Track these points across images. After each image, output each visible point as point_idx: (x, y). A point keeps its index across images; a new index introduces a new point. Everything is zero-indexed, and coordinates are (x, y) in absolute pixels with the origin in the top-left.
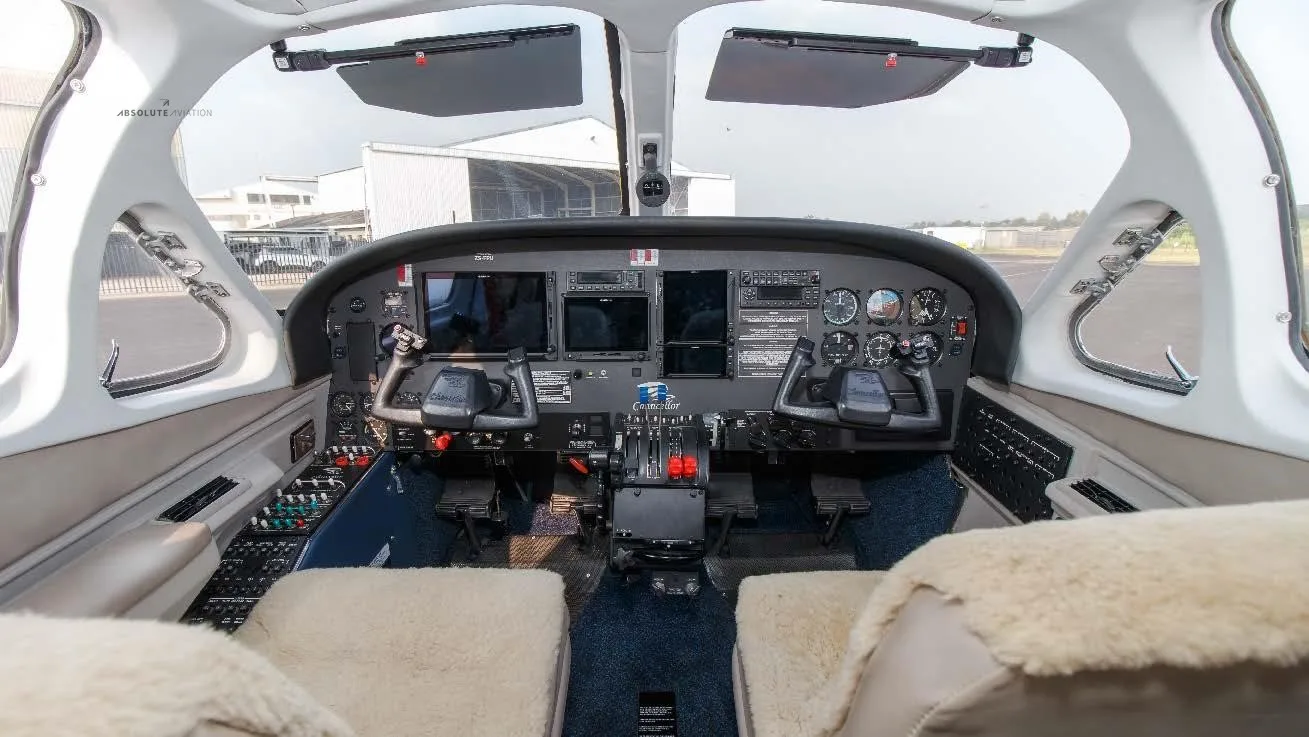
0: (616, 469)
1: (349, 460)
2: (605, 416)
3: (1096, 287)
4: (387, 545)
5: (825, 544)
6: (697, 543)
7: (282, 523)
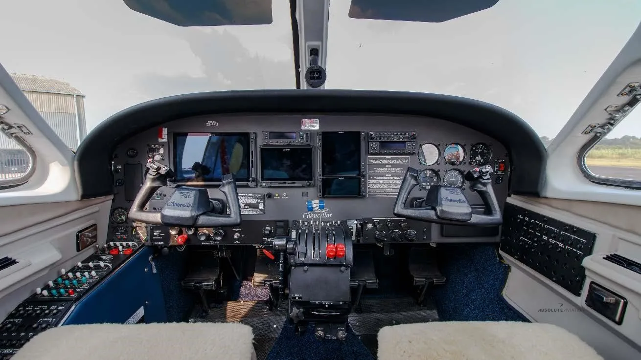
0: (291, 251)
1: (119, 251)
2: (286, 222)
3: (600, 130)
4: (143, 307)
5: (419, 305)
6: (345, 303)
7: (58, 292)
